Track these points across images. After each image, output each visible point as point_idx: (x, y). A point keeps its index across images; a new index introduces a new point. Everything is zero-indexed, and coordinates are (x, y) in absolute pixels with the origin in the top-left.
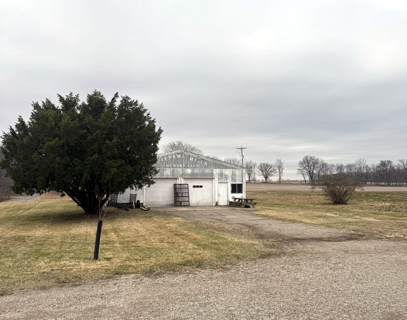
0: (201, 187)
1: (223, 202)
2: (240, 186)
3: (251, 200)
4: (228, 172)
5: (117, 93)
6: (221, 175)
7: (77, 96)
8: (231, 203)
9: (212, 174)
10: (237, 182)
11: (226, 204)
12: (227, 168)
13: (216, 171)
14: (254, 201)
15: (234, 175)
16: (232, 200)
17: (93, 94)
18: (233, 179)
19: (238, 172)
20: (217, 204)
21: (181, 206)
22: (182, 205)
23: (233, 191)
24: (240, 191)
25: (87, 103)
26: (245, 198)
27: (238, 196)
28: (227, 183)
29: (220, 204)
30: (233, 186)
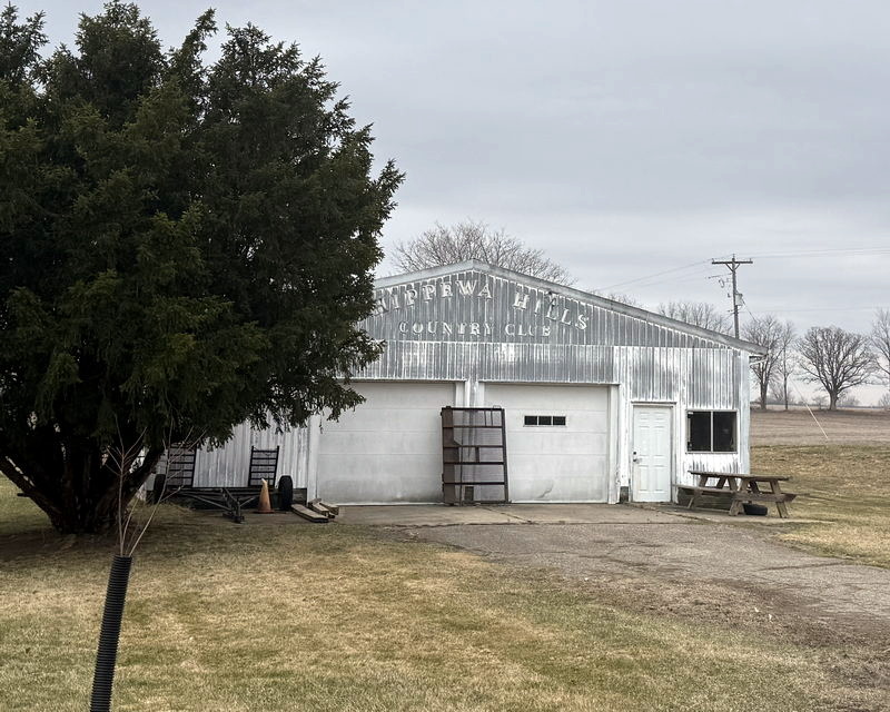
0: (560, 421)
1: (652, 487)
2: (726, 421)
3: (773, 481)
4: (675, 361)
5: (210, 13)
6: (645, 371)
7: (37, 22)
8: (686, 492)
9: (607, 369)
10: (715, 406)
11: (667, 499)
12: (671, 341)
13: (626, 357)
14: (785, 488)
15: (699, 371)
16: (690, 482)
17: (104, 13)
18: (697, 392)
19: (717, 362)
20: (625, 498)
21: (470, 502)
22: (478, 496)
23: (697, 442)
24: (726, 443)
25: (77, 54)
26: (744, 471)
27: (716, 462)
28: (670, 406)
29: (639, 496)
30: (698, 421)
